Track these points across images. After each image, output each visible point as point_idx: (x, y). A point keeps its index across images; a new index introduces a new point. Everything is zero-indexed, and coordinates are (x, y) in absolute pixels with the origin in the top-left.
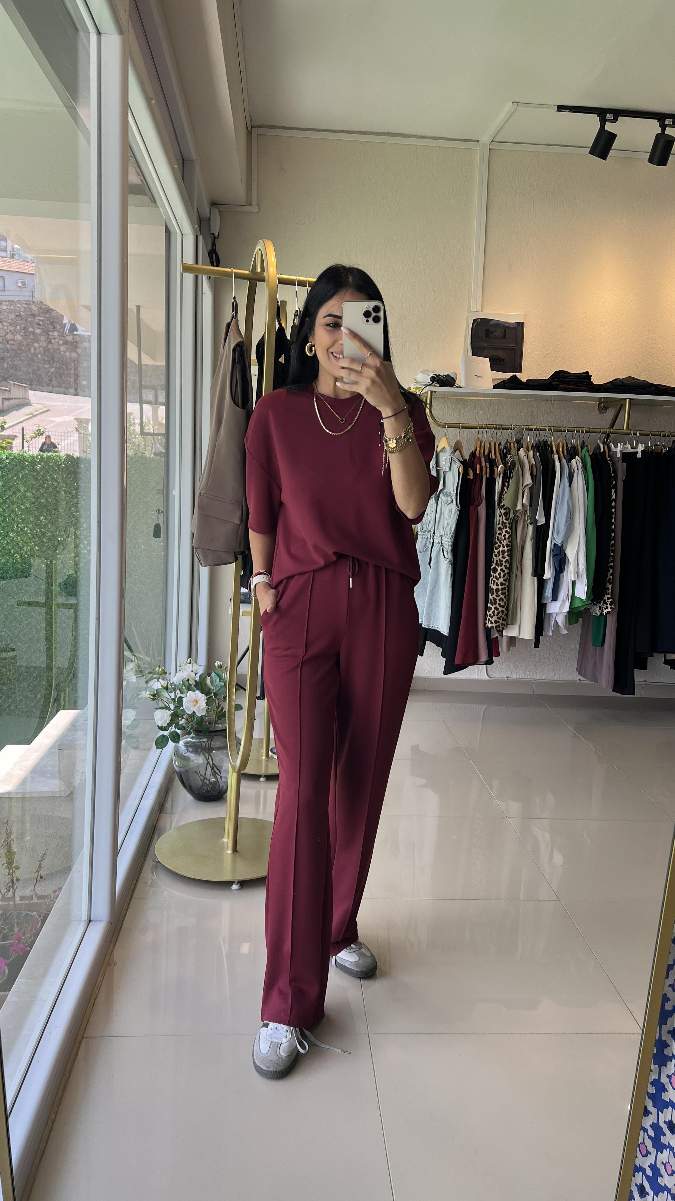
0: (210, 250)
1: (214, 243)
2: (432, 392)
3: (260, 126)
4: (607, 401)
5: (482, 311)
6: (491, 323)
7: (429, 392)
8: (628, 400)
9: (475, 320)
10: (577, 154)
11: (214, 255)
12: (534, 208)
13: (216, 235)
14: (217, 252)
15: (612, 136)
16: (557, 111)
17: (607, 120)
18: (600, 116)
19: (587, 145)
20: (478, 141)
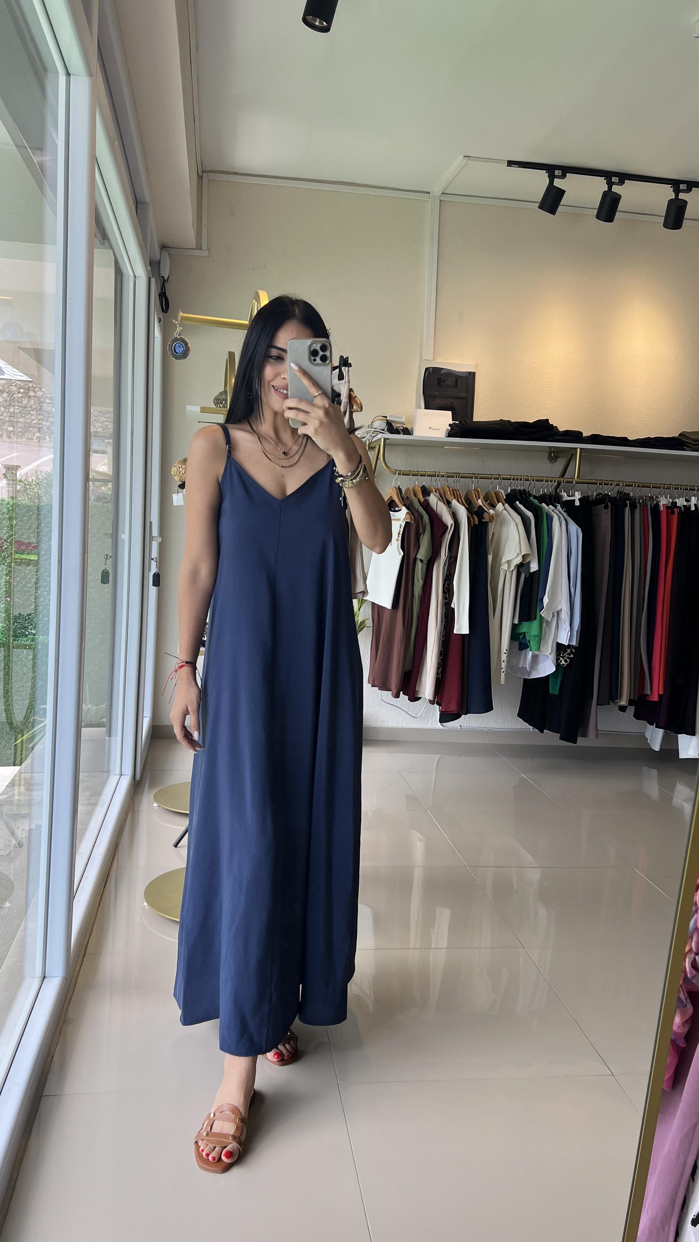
0: (160, 293)
1: (163, 286)
2: (385, 439)
3: (211, 172)
4: (558, 450)
5: (434, 360)
7: (383, 439)
8: (578, 450)
9: (427, 369)
10: (525, 208)
11: (164, 298)
12: (485, 259)
13: (166, 278)
14: (167, 295)
15: (561, 193)
16: (507, 166)
17: (556, 176)
18: (550, 171)
19: (536, 201)
20: (429, 193)
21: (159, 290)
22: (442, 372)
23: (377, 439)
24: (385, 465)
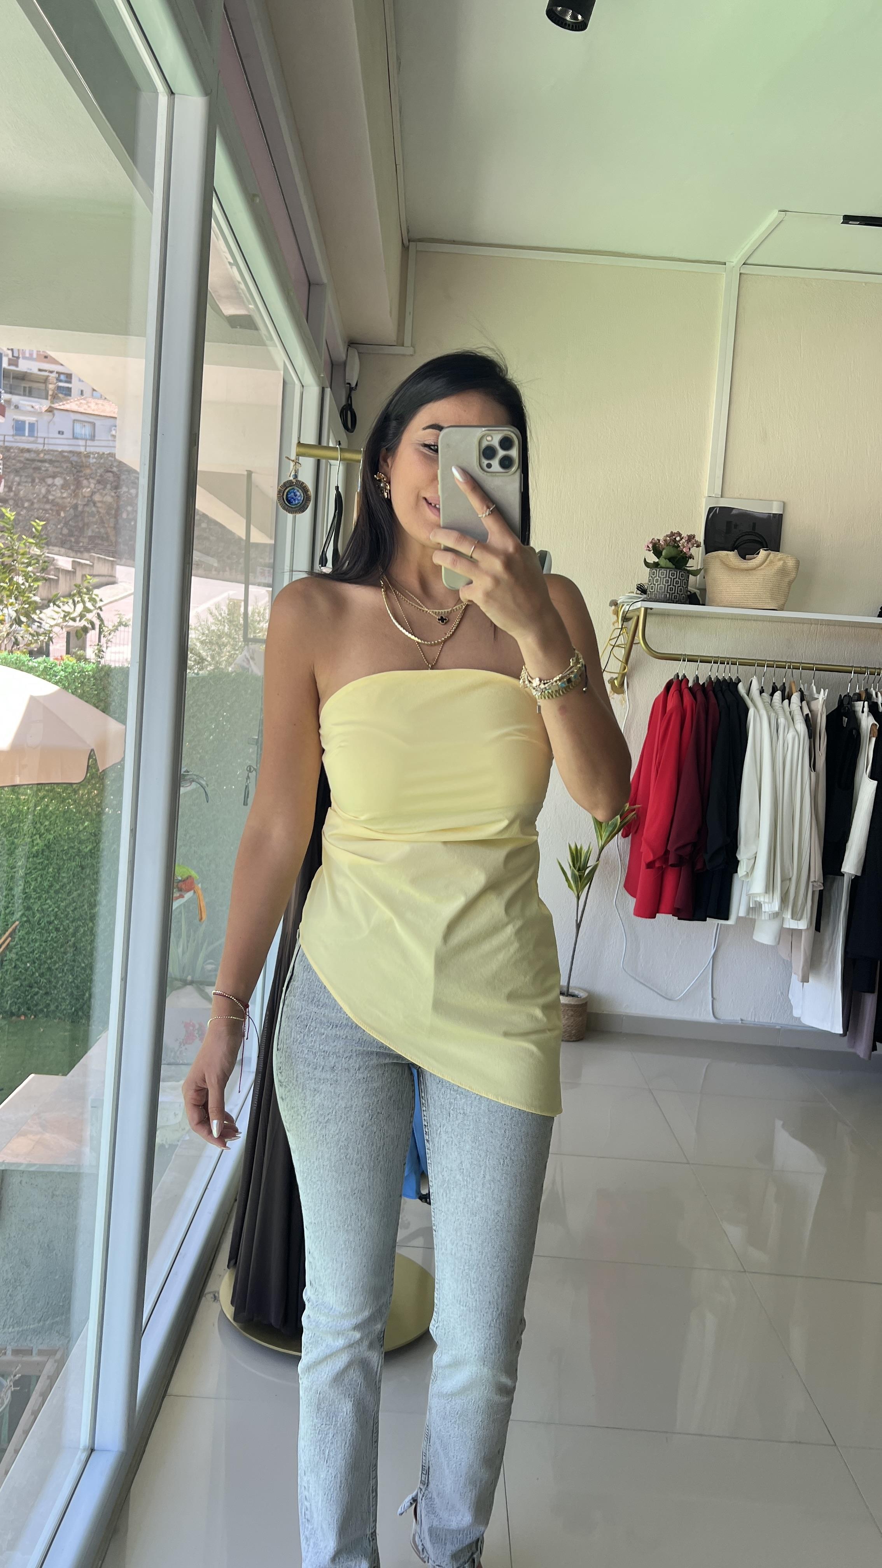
0: (345, 406)
1: (349, 397)
2: (646, 609)
3: (420, 240)
5: (722, 496)
6: (732, 513)
7: (643, 609)
9: (711, 509)
10: (866, 283)
11: (349, 412)
12: (802, 356)
13: (353, 385)
14: (353, 407)
16: (842, 223)
20: (724, 263)
21: (343, 402)
22: (734, 512)
23: (635, 608)
24: (645, 645)
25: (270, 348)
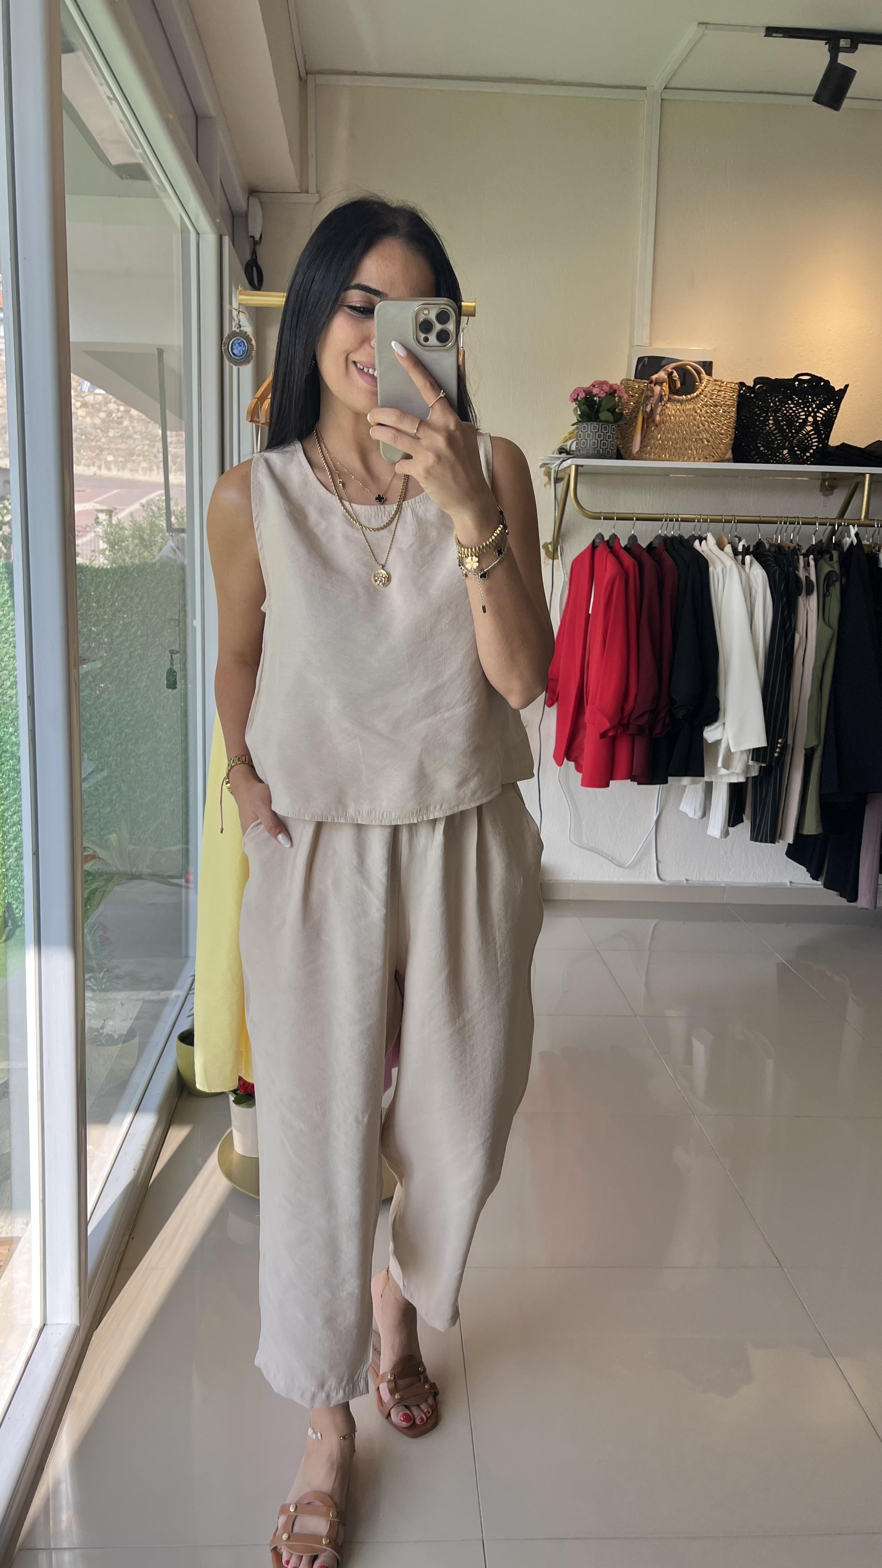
0: (248, 261)
1: (254, 253)
2: (577, 467)
3: (321, 72)
4: (834, 477)
5: (650, 345)
7: (573, 467)
8: (868, 476)
9: (640, 360)
10: (793, 106)
13: (257, 238)
14: (259, 263)
15: (848, 74)
16: (765, 36)
17: (841, 49)
18: (831, 42)
19: (808, 93)
20: (645, 88)
21: (248, 257)
23: (566, 466)
24: (577, 506)
25: (166, 201)
